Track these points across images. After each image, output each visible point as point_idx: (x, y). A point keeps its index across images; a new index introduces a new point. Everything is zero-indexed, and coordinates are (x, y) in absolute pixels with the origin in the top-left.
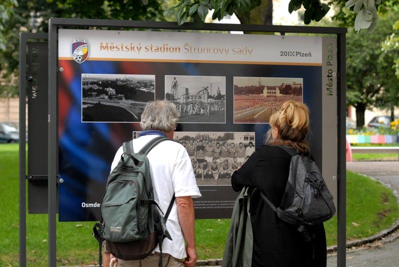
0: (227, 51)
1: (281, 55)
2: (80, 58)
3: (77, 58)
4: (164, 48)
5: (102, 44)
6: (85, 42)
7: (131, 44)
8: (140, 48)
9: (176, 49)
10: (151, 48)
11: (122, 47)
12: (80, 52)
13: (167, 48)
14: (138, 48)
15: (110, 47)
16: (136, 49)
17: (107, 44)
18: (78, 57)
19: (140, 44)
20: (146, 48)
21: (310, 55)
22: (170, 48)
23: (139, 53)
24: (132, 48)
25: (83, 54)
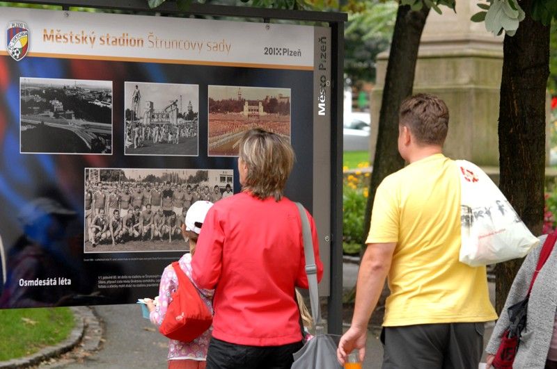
0: (200, 45)
1: (266, 53)
2: (17, 52)
3: (13, 53)
4: (124, 40)
5: (45, 30)
6: (24, 27)
7: (83, 32)
8: (94, 38)
9: (138, 41)
10: (108, 39)
11: (71, 37)
12: (18, 44)
13: (127, 40)
14: (90, 38)
15: (56, 36)
16: (88, 39)
17: (52, 31)
18: (15, 51)
19: (93, 33)
20: (101, 39)
21: (299, 53)
22: (131, 40)
23: (92, 47)
24: (84, 39)
25: (20, 47)
